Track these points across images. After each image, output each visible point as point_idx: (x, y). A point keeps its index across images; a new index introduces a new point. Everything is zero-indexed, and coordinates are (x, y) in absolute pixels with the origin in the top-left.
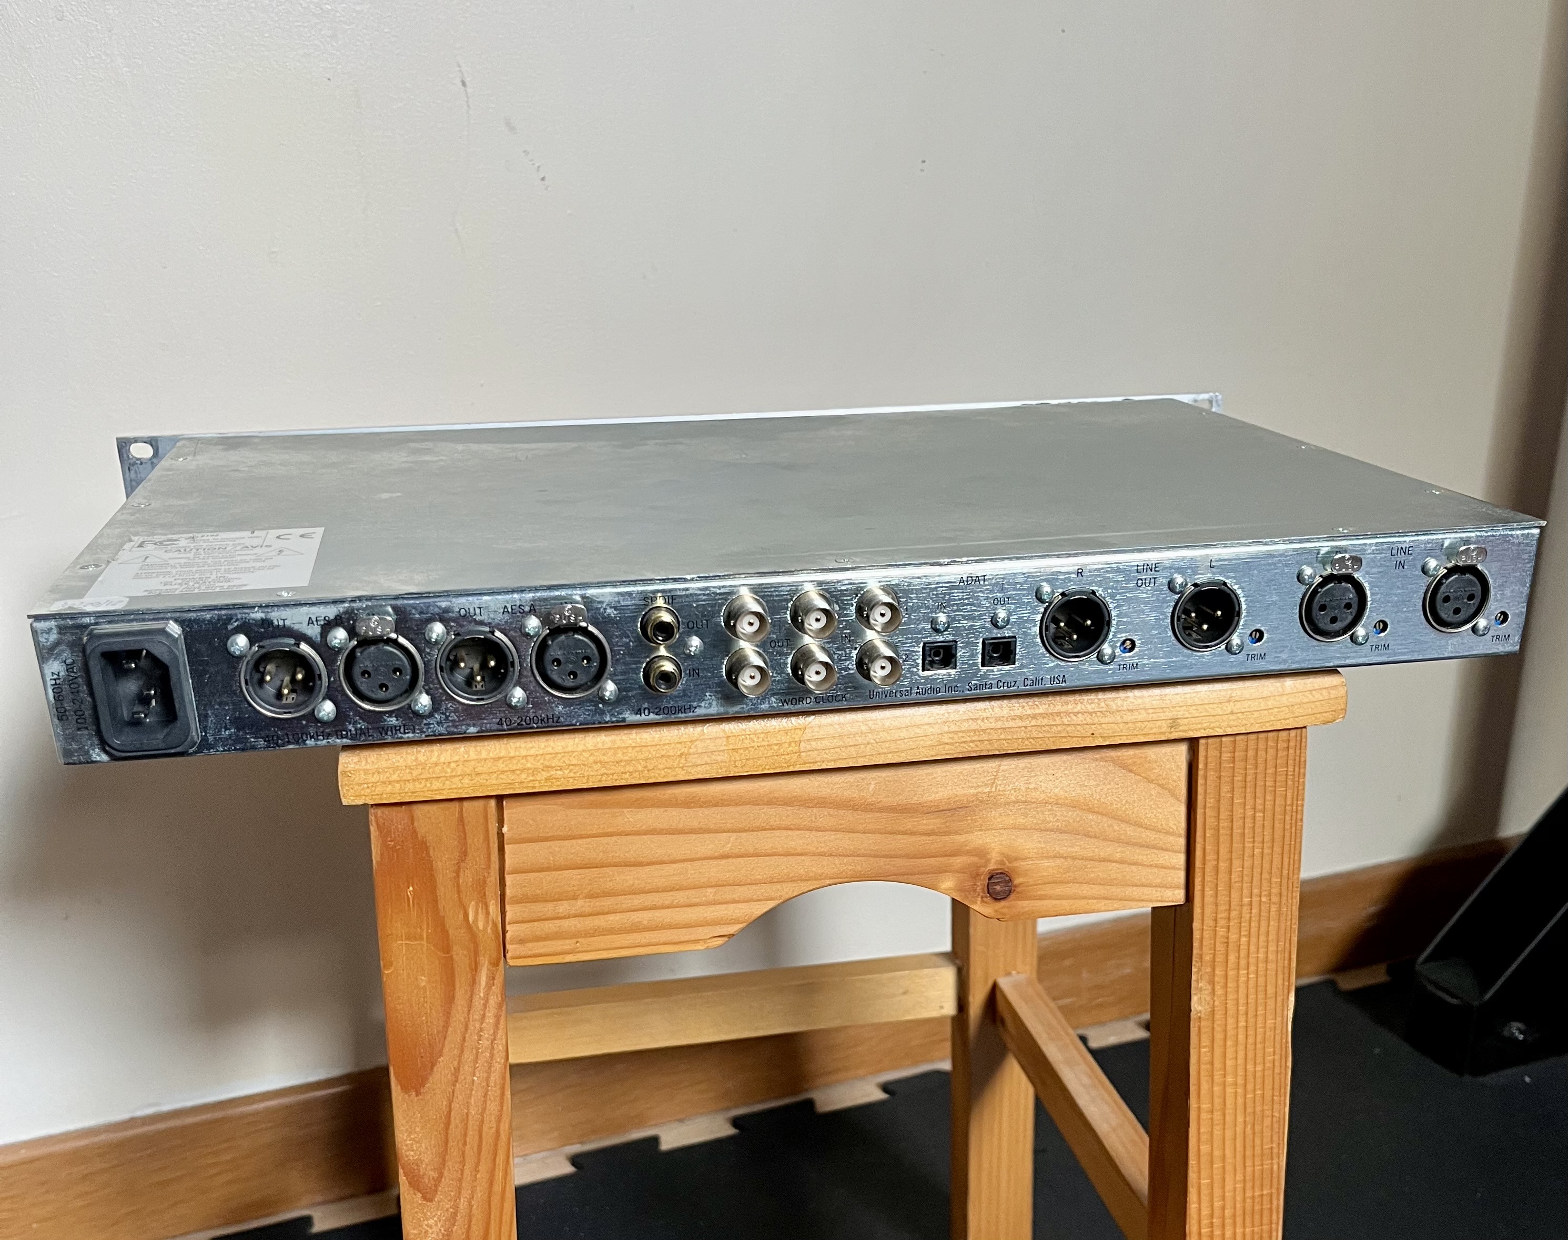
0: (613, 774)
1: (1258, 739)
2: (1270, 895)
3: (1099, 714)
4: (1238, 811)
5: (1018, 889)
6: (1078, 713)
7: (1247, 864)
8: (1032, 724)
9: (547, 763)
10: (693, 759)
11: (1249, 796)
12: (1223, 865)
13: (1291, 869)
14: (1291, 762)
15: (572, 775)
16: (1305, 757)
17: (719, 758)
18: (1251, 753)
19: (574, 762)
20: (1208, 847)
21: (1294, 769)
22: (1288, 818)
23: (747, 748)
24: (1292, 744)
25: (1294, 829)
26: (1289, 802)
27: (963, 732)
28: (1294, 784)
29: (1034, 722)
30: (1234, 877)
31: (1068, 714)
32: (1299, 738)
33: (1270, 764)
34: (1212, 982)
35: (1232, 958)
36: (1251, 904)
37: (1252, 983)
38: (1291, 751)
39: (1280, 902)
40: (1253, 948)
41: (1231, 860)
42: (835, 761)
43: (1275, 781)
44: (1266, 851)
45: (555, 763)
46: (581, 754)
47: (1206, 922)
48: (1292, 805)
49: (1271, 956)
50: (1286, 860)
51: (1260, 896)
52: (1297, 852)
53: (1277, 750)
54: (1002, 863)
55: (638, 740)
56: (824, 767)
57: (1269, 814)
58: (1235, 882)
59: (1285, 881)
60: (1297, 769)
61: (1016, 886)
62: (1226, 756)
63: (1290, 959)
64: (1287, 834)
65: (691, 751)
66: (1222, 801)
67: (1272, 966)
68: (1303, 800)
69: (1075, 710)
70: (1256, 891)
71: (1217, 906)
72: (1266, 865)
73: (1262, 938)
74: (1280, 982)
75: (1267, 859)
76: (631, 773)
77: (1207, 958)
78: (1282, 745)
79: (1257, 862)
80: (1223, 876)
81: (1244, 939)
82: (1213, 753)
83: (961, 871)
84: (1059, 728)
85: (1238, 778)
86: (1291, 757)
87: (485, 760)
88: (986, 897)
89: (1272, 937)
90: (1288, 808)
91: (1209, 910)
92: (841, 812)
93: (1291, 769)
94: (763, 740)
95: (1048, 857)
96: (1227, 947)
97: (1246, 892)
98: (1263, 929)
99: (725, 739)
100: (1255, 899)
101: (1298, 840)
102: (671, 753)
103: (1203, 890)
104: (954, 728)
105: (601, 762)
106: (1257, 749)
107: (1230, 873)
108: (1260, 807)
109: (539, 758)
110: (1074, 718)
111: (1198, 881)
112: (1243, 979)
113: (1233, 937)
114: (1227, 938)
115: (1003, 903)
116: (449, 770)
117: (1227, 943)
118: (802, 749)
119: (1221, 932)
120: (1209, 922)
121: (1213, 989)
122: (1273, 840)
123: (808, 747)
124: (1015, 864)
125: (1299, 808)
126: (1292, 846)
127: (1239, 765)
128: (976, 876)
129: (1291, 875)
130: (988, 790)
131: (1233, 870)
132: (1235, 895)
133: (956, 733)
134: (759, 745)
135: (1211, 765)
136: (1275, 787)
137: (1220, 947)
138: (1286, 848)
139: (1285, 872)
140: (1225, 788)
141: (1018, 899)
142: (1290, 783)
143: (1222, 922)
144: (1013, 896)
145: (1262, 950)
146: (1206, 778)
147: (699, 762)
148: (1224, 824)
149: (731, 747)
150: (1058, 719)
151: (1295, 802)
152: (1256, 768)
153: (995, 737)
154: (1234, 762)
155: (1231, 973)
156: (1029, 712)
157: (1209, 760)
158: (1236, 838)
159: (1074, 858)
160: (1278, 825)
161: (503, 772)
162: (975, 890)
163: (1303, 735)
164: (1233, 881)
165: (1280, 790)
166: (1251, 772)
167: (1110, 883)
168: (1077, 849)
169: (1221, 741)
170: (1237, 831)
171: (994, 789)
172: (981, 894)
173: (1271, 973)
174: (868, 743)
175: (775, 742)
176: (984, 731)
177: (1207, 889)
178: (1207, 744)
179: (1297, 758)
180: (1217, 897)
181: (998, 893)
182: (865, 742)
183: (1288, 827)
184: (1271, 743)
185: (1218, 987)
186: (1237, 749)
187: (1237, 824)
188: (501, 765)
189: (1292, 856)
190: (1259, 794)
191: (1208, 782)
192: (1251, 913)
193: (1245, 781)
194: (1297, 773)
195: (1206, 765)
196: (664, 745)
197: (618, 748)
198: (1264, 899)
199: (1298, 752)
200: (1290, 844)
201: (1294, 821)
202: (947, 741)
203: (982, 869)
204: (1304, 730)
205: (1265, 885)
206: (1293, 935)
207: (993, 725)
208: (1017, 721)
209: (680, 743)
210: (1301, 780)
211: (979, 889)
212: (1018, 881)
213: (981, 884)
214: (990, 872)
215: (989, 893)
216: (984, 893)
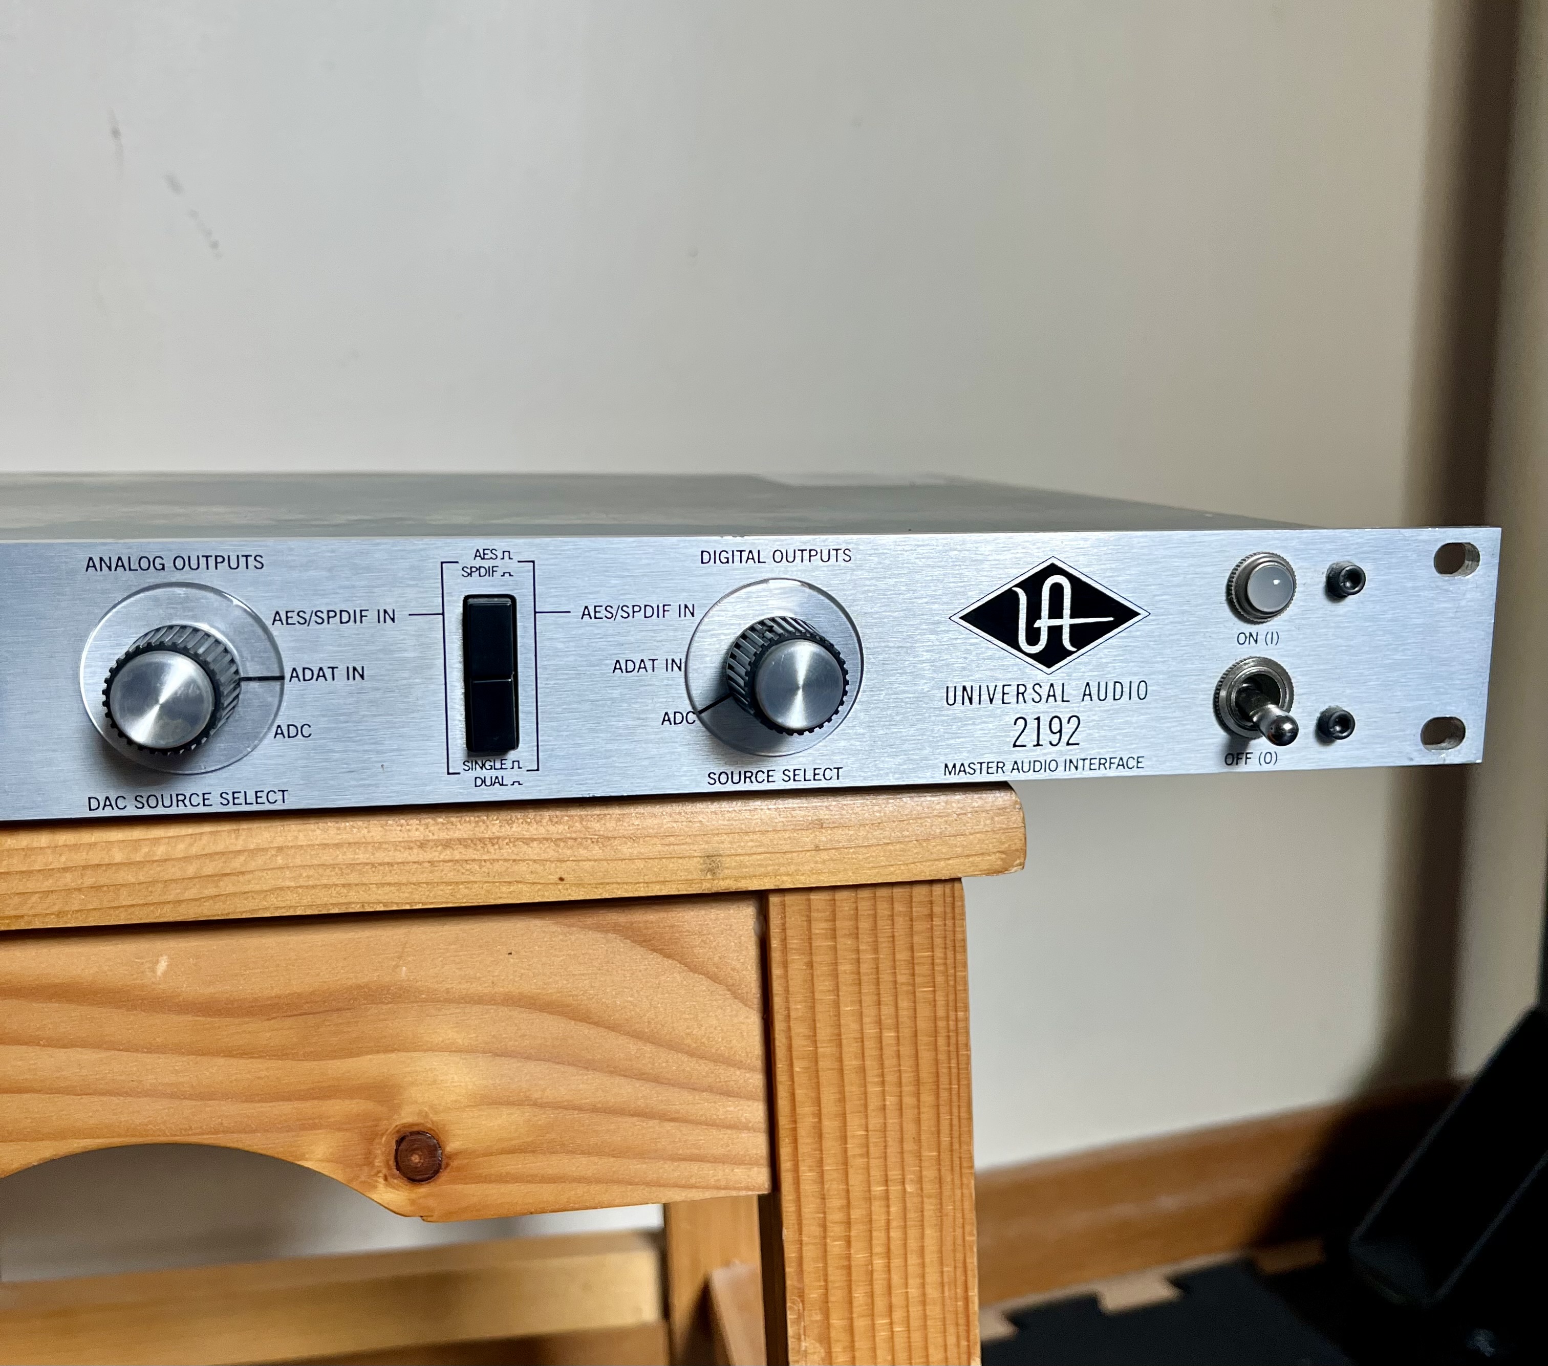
1: (875, 897)
2: (920, 1180)
4: (850, 1026)
5: (455, 1164)
6: (532, 839)
7: (875, 1122)
11: (868, 1000)
12: (830, 1125)
13: (956, 1134)
14: (938, 941)
16: (964, 932)
18: (865, 925)
20: (800, 1093)
21: (945, 954)
22: (941, 1041)
24: (938, 909)
25: (953, 1065)
26: (941, 1013)
28: (947, 981)
29: (447, 855)
30: (853, 1148)
31: (512, 840)
32: (949, 900)
33: (901, 943)
34: (825, 1340)
35: (859, 1295)
36: (886, 1197)
37: (900, 1342)
38: (937, 921)
39: (941, 1193)
40: (896, 1279)
41: (844, 1115)
43: (913, 975)
44: (909, 1100)
47: (805, 1230)
48: (947, 1018)
49: (932, 1293)
50: (945, 1117)
51: (903, 1183)
52: (964, 1104)
53: (911, 920)
54: (423, 1114)
57: (906, 1032)
58: (854, 1156)
59: (945, 1156)
60: (950, 954)
61: (450, 1157)
62: (820, 927)
63: (966, 1299)
64: (943, 1070)
66: (819, 1008)
67: (934, 1311)
68: (966, 1009)
70: (894, 1174)
71: (823, 1198)
72: (910, 1128)
73: (913, 1260)
74: (951, 1340)
75: (909, 1114)
77: (814, 1294)
78: (918, 911)
79: (892, 1121)
80: (831, 1145)
81: (879, 1263)
82: (795, 921)
83: (345, 1126)
85: (845, 967)
86: (938, 932)
88: (394, 1176)
89: (931, 1257)
90: (941, 1024)
91: (810, 1208)
93: (939, 953)
96: (849, 1274)
97: (876, 1174)
98: (913, 1244)
100: (895, 1189)
101: (964, 1082)
103: (796, 1169)
106: (875, 916)
107: (844, 1139)
108: (888, 1021)
110: (524, 847)
111: (785, 1151)
112: (882, 1334)
113: (859, 1256)
114: (849, 1258)
115: (426, 1189)
117: (849, 1268)
119: (836, 1247)
120: (811, 1229)
121: (829, 1353)
122: (918, 1082)
124: (445, 1117)
125: (961, 1025)
126: (954, 1092)
127: (845, 943)
128: (371, 1137)
129: (956, 1146)
131: (849, 1134)
132: (856, 1180)
135: (794, 943)
136: (914, 985)
137: (836, 1276)
138: (944, 1095)
139: (945, 1139)
140: (823, 985)
141: (453, 1181)
142: (940, 979)
143: (836, 1230)
144: (444, 1176)
145: (914, 1282)
146: (785, 965)
148: (826, 1050)
151: (952, 1014)
152: (876, 950)
154: (834, 937)
155: (861, 1324)
157: (790, 933)
158: (851, 1077)
159: (556, 1106)
160: (926, 1056)
162: (370, 1164)
163: (957, 894)
164: (850, 1153)
165: (923, 992)
166: (866, 957)
168: (563, 1092)
169: (809, 900)
170: (851, 1062)
172: (384, 1171)
173: (934, 1326)
177: (803, 1168)
178: (783, 905)
179: (950, 935)
180: (822, 1183)
181: (416, 1170)
183: (942, 1057)
184: (899, 908)
185: (837, 1349)
186: (839, 915)
187: (850, 1049)
189: (955, 1110)
190: (887, 998)
191: (790, 972)
192: (888, 1213)
193: (859, 973)
194: (950, 961)
195: (784, 940)
198: (909, 1188)
199: (949, 923)
200: (950, 1089)
201: (952, 1048)
203: (383, 1125)
204: (957, 885)
205: (909, 1159)
206: (968, 1254)
210: (959, 974)
211: (378, 1162)
212: (451, 1146)
213: (383, 1150)
214: (398, 1132)
215: (398, 1168)
216: (389, 1168)
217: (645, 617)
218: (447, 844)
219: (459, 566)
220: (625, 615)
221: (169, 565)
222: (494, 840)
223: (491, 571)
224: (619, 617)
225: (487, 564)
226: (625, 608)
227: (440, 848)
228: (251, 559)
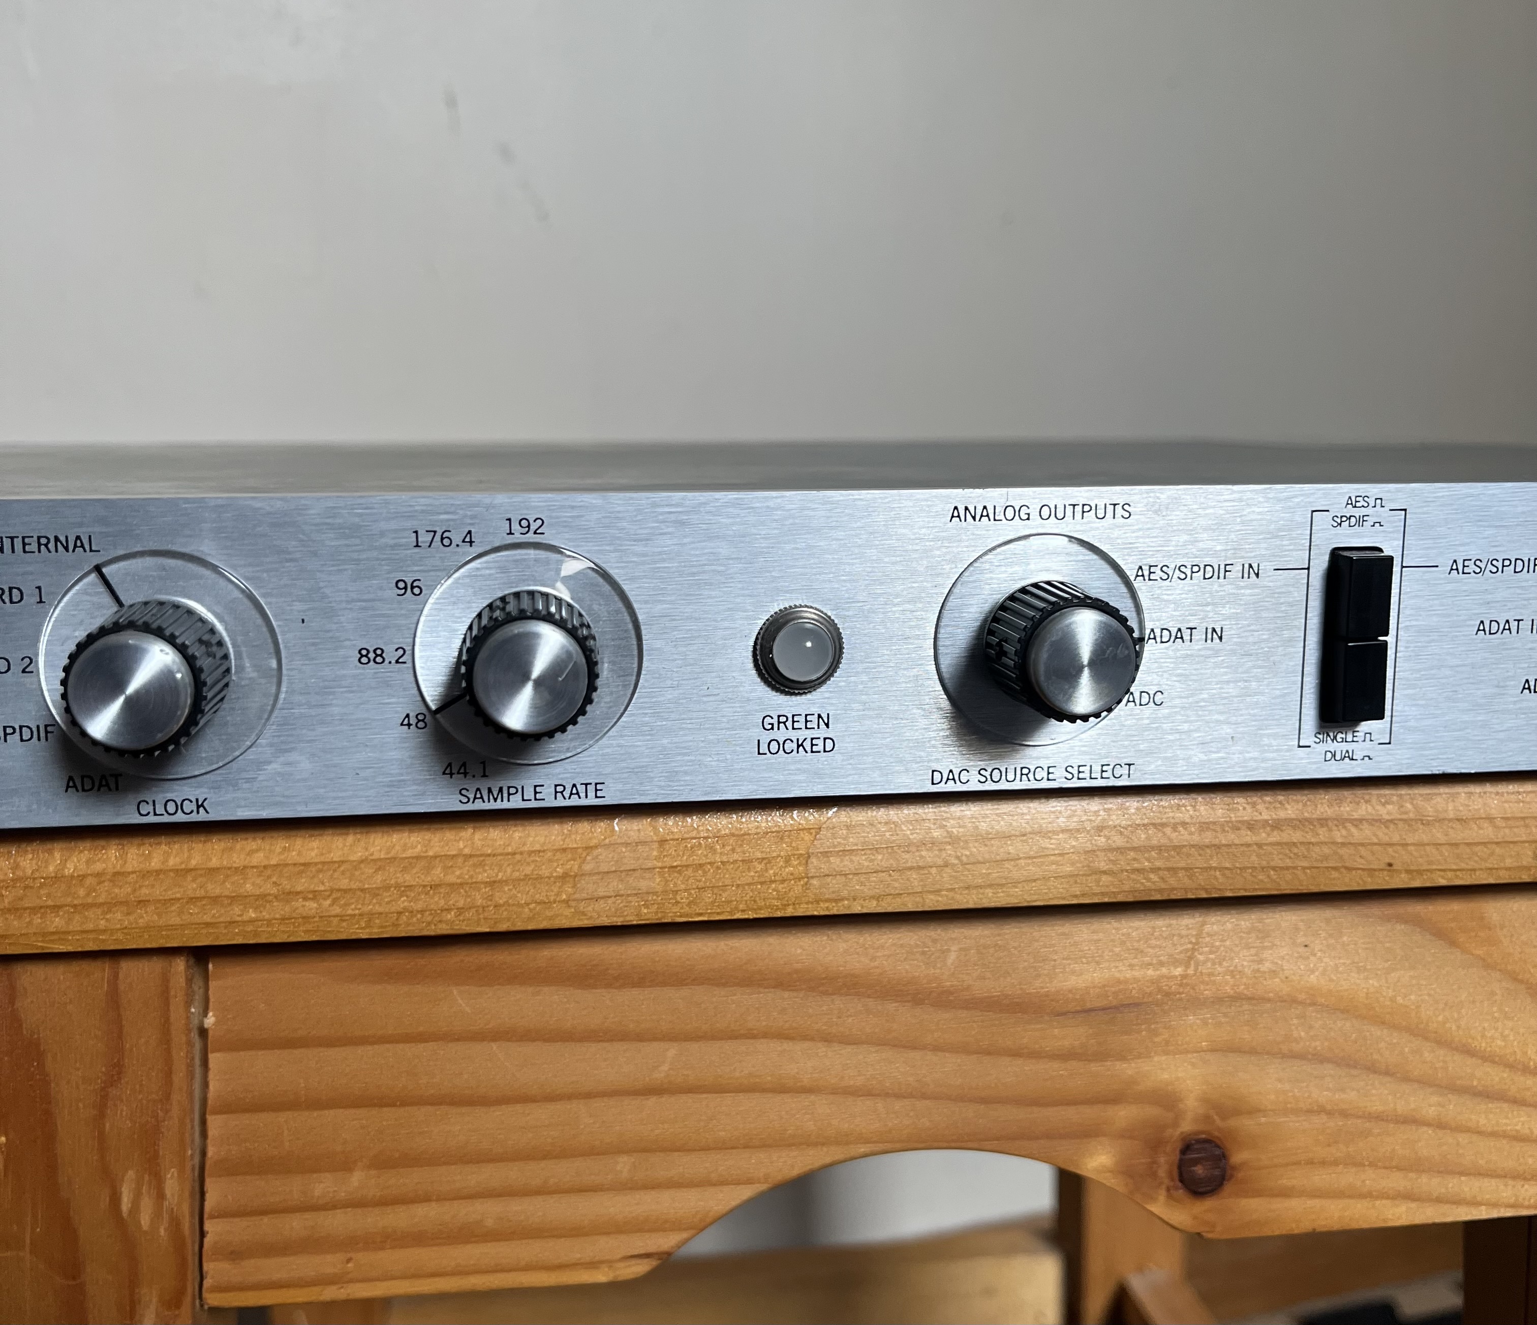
0: (422, 912)
3: (1401, 825)
5: (1239, 1176)
6: (1361, 820)
8: (1271, 839)
9: (286, 885)
10: (588, 886)
15: (337, 910)
17: (644, 885)
19: (344, 883)
23: (701, 865)
27: (1134, 849)
29: (1275, 837)
31: (1341, 822)
42: (878, 898)
45: (302, 884)
46: (356, 868)
54: (1207, 1118)
55: (478, 843)
56: (857, 909)
61: (1234, 1169)
65: (587, 867)
69: (1356, 815)
76: (461, 911)
83: (1126, 1134)
84: (1326, 850)
87: (158, 872)
88: (1176, 1188)
92: (892, 1006)
94: (733, 850)
95: (1296, 1112)
99: (656, 845)
102: (545, 871)
104: (1119, 841)
105: (397, 886)
109: (269, 872)
110: (1353, 830)
115: (1208, 1204)
116: (82, 892)
118: (812, 872)
123: (825, 868)
124: (1233, 1122)
128: (1155, 1144)
130: (1178, 971)
133: (1120, 850)
134: (725, 859)
141: (1235, 1194)
144: (1228, 1189)
147: (601, 892)
149: (668, 862)
150: (1322, 831)
153: (1200, 863)
156: (1265, 816)
159: (1344, 1114)
161: (192, 900)
162: (1154, 1175)
167: (1415, 1166)
168: (1352, 1095)
171: (1191, 971)
172: (1167, 1182)
174: (946, 865)
175: (759, 855)
176: (1178, 848)
181: (1200, 1182)
182: (940, 862)
188: (191, 887)
196: (530, 853)
197: (435, 857)
202: (1103, 866)
203: (1169, 1132)
207: (1196, 839)
208: (1243, 832)
209: (564, 850)
211: (1162, 1173)
212: (1238, 1157)
213: (1166, 1162)
214: (1183, 1139)
215: (1181, 1181)
216: (1172, 1180)
217: (1515, 572)
218: (1277, 825)
219: (1329, 516)
220: (1494, 570)
221: (1034, 515)
222: (1323, 822)
223: (1361, 521)
224: (1487, 571)
225: (1358, 512)
226: (1494, 562)
227: (1268, 829)
228: (1118, 508)
